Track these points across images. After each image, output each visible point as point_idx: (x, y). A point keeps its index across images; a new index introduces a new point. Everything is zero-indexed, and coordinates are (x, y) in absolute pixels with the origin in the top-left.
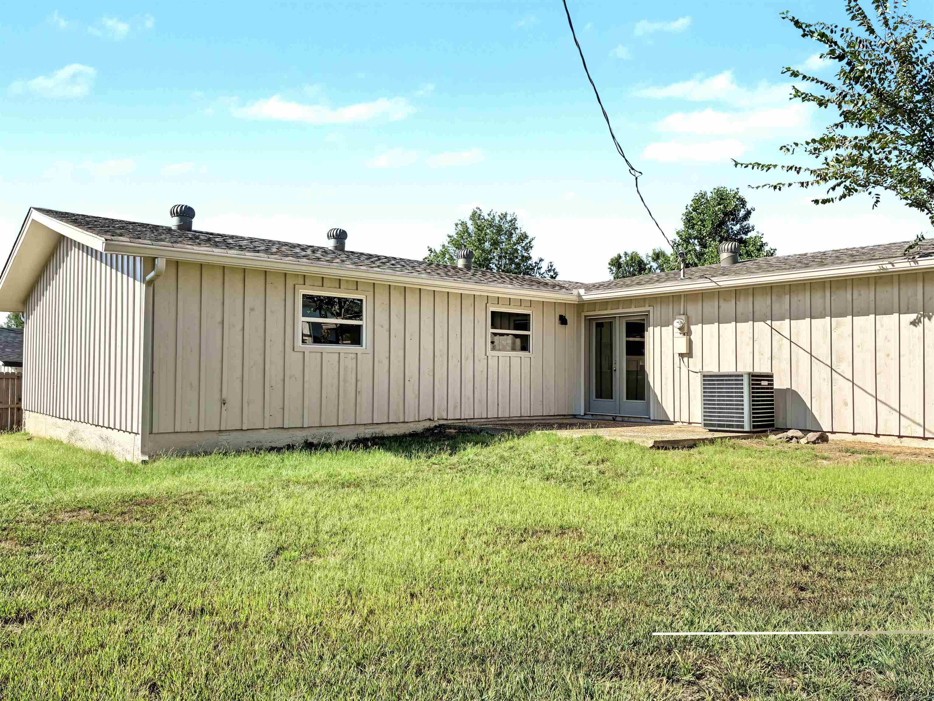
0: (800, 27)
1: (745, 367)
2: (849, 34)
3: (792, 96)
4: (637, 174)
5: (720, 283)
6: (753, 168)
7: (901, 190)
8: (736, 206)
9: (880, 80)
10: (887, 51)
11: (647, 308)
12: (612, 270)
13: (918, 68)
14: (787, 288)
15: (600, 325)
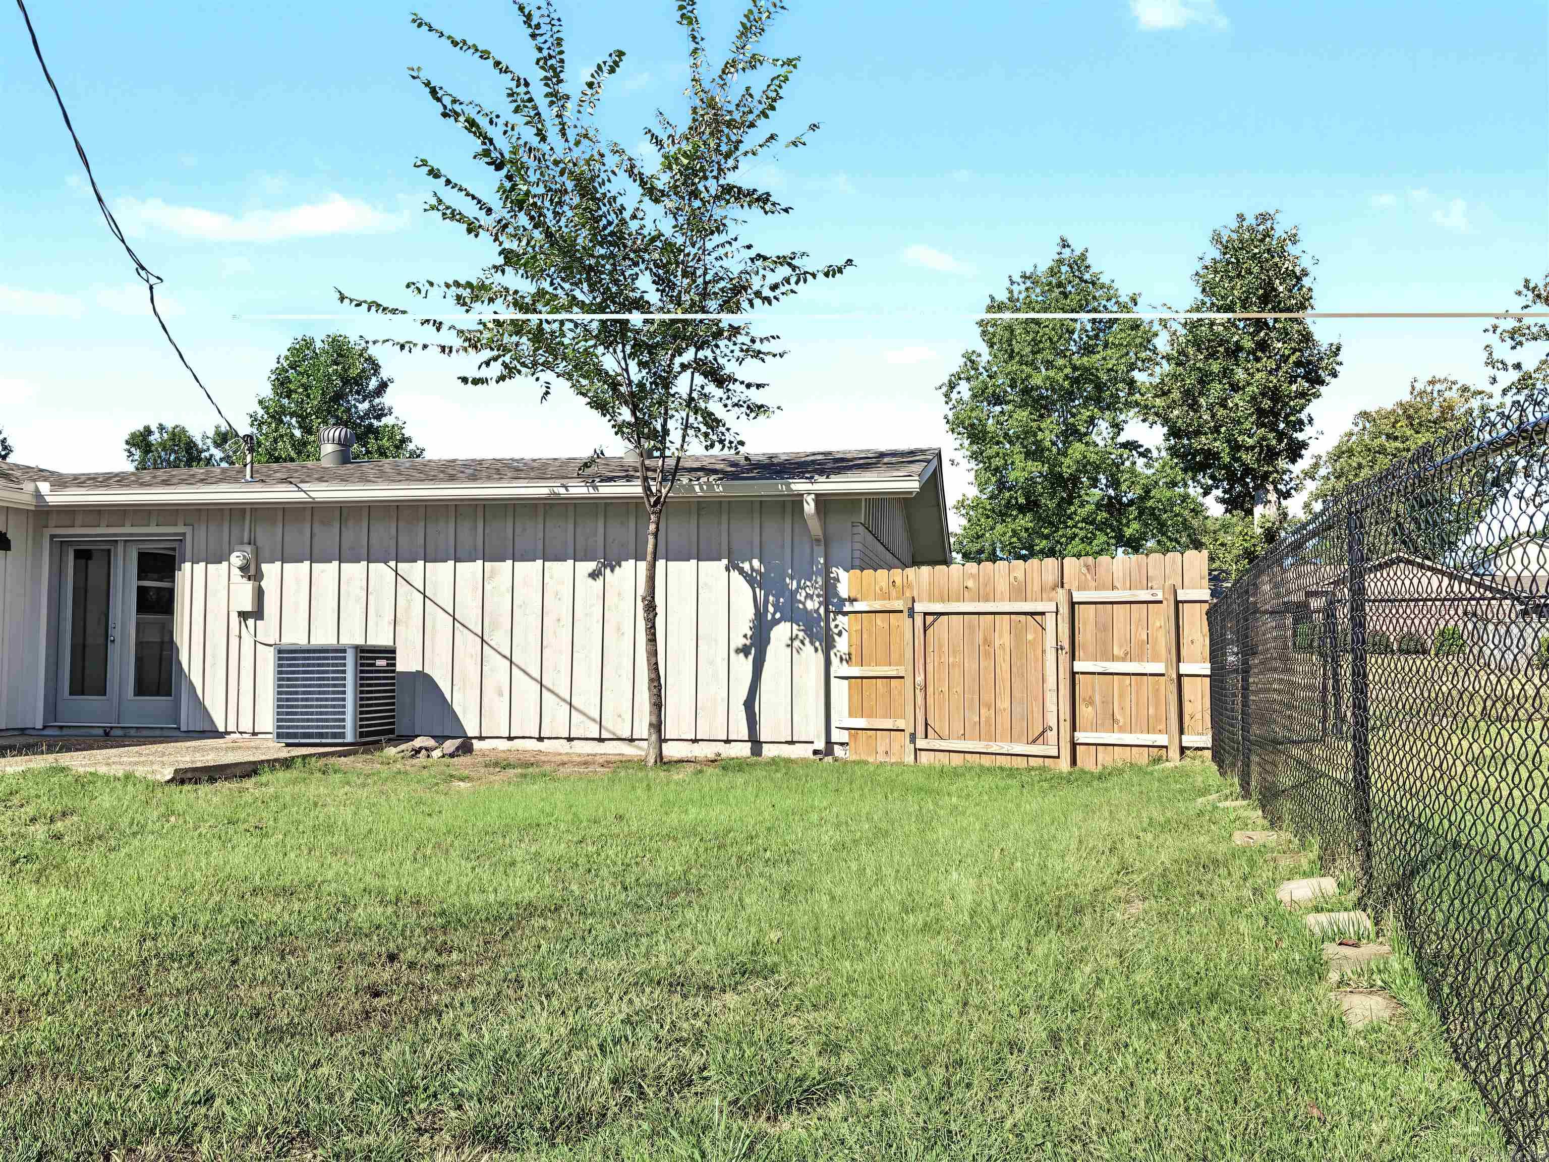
0: (439, 100)
1: (352, 637)
2: (515, 133)
3: (427, 207)
4: (153, 280)
5: (313, 494)
6: (369, 310)
7: (578, 381)
8: (363, 371)
9: (556, 214)
10: (562, 173)
11: (180, 529)
12: (131, 454)
13: (604, 209)
14: (422, 511)
15: (83, 555)
